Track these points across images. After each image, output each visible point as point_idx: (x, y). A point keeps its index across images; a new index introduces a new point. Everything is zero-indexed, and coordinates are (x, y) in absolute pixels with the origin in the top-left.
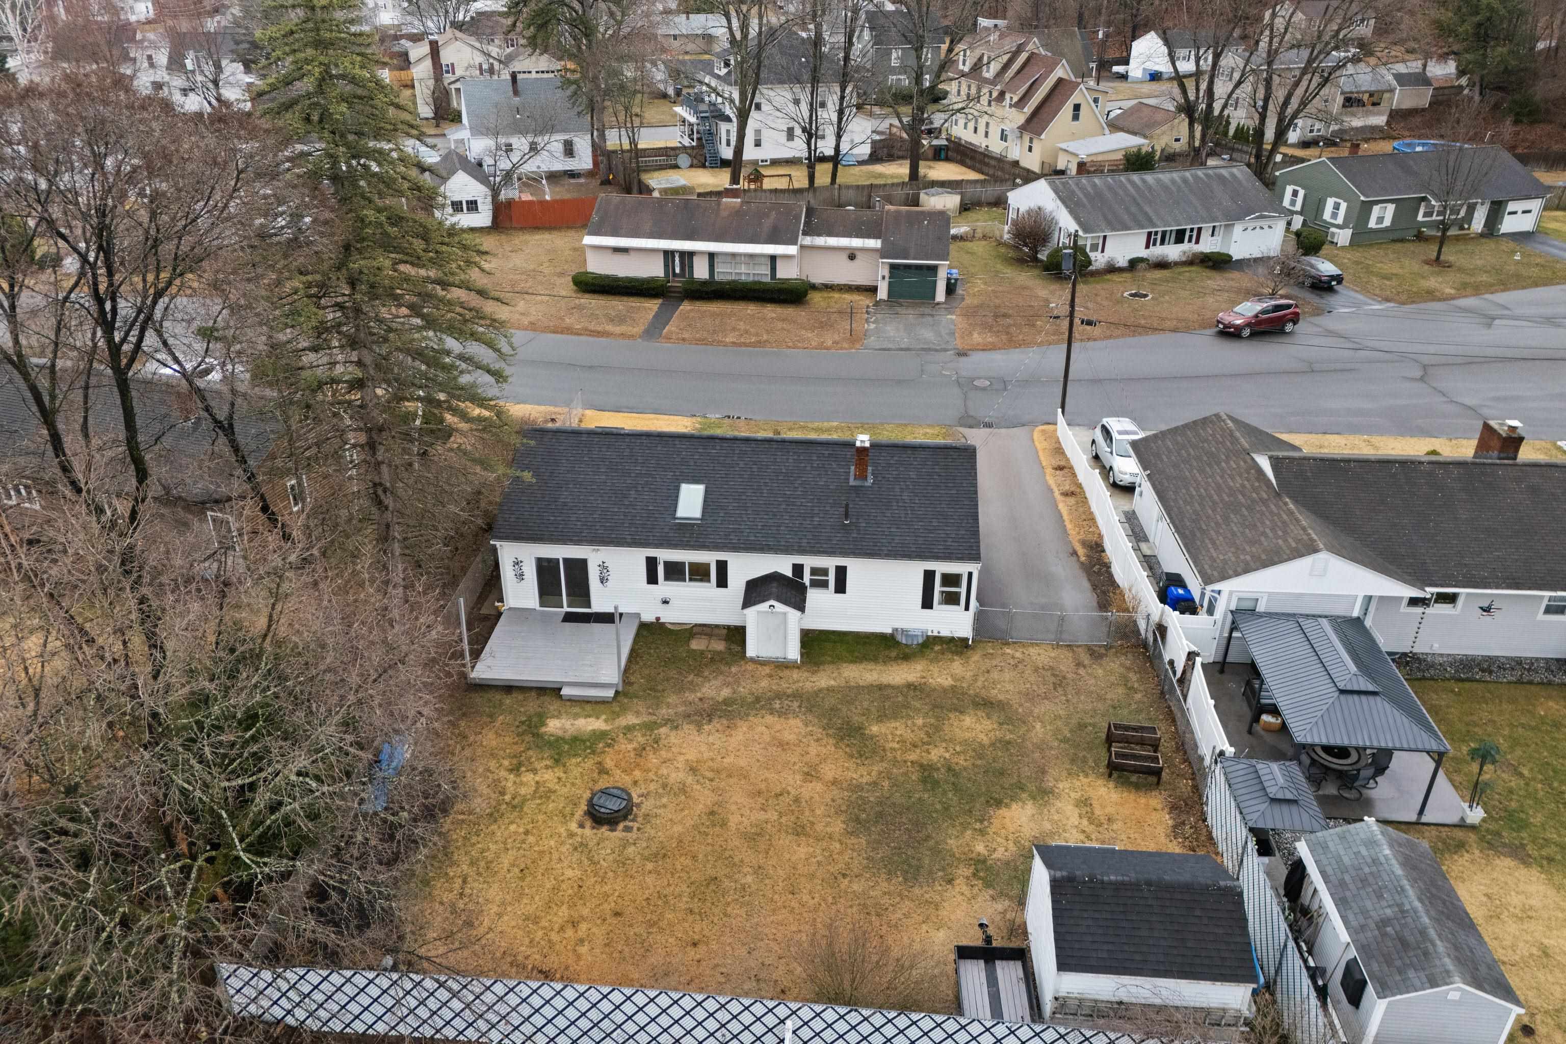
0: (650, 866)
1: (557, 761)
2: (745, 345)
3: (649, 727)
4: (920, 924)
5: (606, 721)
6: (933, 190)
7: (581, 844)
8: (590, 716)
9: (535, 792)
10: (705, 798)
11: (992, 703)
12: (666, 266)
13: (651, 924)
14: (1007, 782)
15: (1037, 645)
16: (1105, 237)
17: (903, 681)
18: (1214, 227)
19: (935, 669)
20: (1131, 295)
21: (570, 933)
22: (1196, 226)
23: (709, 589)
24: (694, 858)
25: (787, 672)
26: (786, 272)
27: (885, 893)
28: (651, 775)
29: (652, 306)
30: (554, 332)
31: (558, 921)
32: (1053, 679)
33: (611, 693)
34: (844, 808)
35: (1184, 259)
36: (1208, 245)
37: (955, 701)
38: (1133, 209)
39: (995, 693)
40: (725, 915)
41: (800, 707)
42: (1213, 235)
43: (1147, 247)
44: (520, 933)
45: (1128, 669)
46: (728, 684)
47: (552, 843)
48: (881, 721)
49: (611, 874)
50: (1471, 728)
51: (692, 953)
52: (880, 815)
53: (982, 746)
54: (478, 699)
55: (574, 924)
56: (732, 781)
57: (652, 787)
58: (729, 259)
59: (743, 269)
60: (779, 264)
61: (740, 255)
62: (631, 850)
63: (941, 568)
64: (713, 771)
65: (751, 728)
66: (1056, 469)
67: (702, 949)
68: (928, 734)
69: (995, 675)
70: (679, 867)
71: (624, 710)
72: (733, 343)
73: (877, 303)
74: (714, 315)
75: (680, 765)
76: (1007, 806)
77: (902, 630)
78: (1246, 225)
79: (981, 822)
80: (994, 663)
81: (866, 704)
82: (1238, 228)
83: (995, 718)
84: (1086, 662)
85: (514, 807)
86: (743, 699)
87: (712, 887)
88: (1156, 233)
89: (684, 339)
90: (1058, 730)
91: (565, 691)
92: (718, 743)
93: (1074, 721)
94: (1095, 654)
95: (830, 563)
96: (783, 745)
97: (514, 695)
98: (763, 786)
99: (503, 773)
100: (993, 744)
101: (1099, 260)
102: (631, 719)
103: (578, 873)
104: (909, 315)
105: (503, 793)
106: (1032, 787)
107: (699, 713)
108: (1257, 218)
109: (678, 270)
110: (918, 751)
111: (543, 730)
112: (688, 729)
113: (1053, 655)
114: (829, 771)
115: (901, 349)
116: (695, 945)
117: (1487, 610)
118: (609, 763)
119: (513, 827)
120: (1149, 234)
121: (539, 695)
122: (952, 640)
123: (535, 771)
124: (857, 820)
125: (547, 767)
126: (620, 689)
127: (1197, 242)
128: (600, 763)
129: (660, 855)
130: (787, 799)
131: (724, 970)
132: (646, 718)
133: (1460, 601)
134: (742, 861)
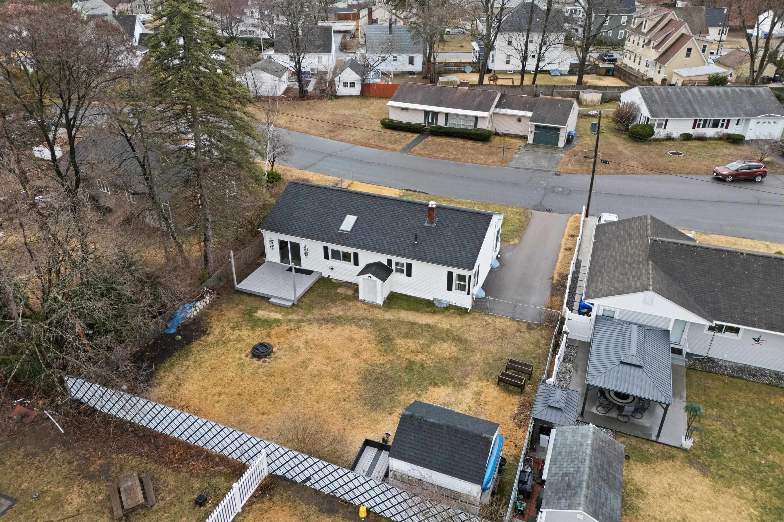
0: (264, 378)
1: (252, 328)
2: (448, 159)
3: (299, 321)
4: (365, 428)
5: (283, 316)
6: (587, 90)
7: (242, 363)
8: (277, 312)
9: (236, 339)
10: (305, 354)
11: (462, 340)
12: (425, 118)
13: (250, 402)
14: (445, 376)
15: (503, 318)
16: (667, 121)
17: (426, 323)
18: (739, 120)
19: (444, 320)
20: (672, 153)
21: (216, 397)
22: (726, 118)
23: (350, 265)
24: (285, 379)
25: (374, 309)
26: (482, 125)
27: (358, 412)
28: (287, 342)
29: (413, 137)
30: (362, 145)
31: (214, 391)
32: (500, 335)
33: (290, 304)
34: (362, 372)
35: (716, 136)
36: (733, 129)
37: (445, 336)
38: (688, 107)
39: (467, 337)
40: (283, 405)
41: (371, 325)
42: (737, 124)
43: (694, 128)
44: (197, 393)
45: (543, 337)
46: (343, 310)
47: (231, 360)
48: (404, 338)
49: (246, 378)
50: (720, 401)
51: (260, 417)
52: (377, 379)
53: (444, 358)
54: (236, 296)
55: (220, 394)
56: (321, 350)
57: (285, 346)
58: (455, 117)
59: (462, 122)
60: (479, 121)
61: (461, 115)
62: (261, 370)
63: (457, 271)
64: (315, 345)
65: (343, 330)
66: (570, 236)
67: (265, 416)
68: (422, 349)
69: (472, 328)
70: (276, 381)
71: (293, 312)
72: (442, 158)
73: (526, 145)
74: (440, 144)
75: (302, 340)
76: (439, 387)
77: (438, 300)
78: (759, 120)
79: (422, 391)
80: (475, 322)
81: (401, 329)
82: (753, 122)
83: (459, 347)
84: (523, 330)
85: (225, 343)
86: (347, 317)
87: (285, 393)
88: (700, 120)
89: (419, 154)
90: (487, 359)
91: (272, 300)
92: (325, 334)
93: (498, 356)
94: (530, 327)
95: (404, 261)
96: (352, 340)
97: (252, 298)
98: (332, 356)
99: (228, 329)
100: (450, 359)
101: (660, 133)
102: (294, 317)
103: (234, 374)
104: (540, 151)
105: (223, 337)
106: (457, 381)
107: (324, 320)
108: (766, 116)
109: (430, 121)
110: (412, 354)
111: (255, 314)
112: (316, 325)
113: (508, 324)
114: (365, 355)
115: (526, 169)
116: (263, 414)
117: (757, 340)
118: (273, 333)
119: (219, 351)
120: (696, 121)
121: (261, 299)
122: (461, 308)
123: (241, 330)
124: (366, 379)
125: (247, 329)
126: (295, 303)
127: (727, 127)
128: (269, 332)
129: (272, 375)
130: (340, 363)
131: (269, 427)
132: (300, 317)
133: (741, 332)
134: (304, 385)
